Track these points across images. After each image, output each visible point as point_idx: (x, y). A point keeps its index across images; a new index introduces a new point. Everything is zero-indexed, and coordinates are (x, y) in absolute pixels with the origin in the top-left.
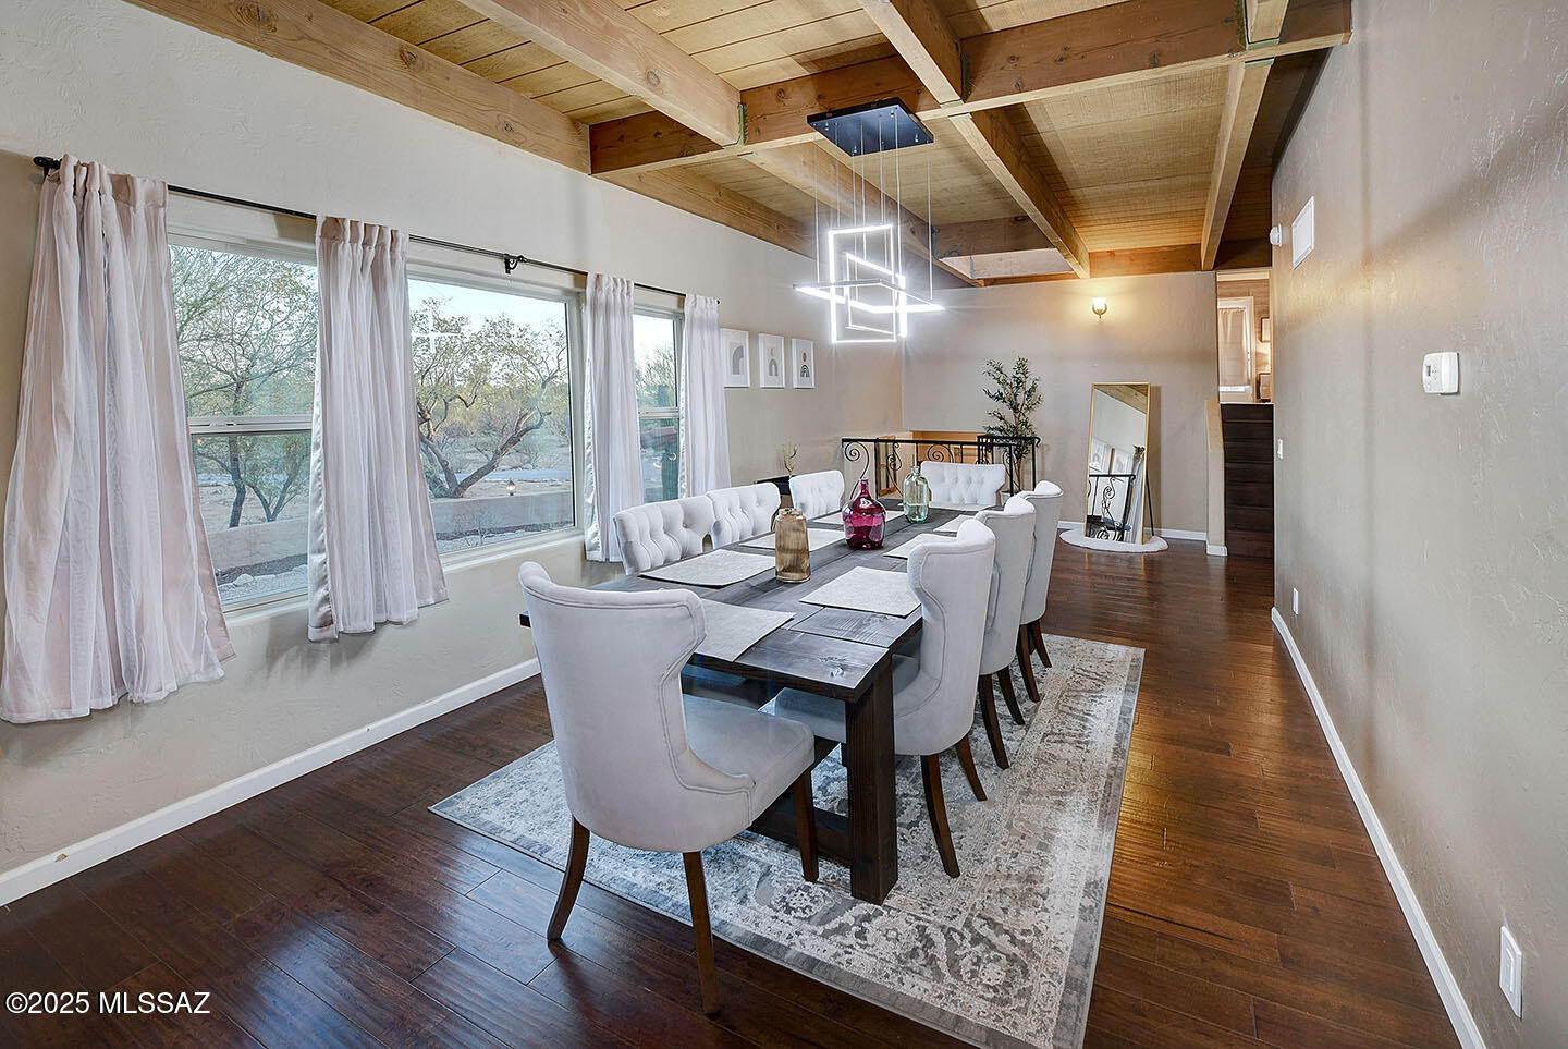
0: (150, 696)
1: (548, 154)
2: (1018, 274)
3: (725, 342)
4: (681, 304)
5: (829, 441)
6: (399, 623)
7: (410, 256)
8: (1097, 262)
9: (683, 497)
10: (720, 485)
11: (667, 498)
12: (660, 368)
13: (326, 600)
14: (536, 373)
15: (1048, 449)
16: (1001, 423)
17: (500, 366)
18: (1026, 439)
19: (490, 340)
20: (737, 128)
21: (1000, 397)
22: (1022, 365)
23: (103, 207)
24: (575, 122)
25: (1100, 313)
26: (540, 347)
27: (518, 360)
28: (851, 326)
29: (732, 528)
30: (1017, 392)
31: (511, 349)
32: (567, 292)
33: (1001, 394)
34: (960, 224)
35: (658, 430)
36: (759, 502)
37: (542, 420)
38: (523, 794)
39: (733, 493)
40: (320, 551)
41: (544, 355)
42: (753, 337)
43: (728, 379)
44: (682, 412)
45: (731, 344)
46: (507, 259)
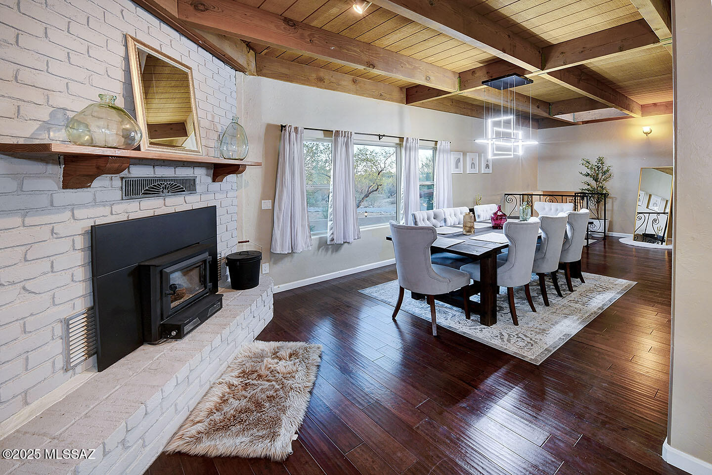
0: (298, 251)
1: (393, 100)
2: (598, 119)
3: (452, 158)
4: (436, 144)
5: (498, 195)
6: (349, 243)
7: (355, 138)
8: (645, 109)
9: (434, 210)
10: (449, 207)
11: (428, 209)
12: (427, 165)
13: (332, 234)
14: (376, 169)
15: (616, 200)
16: (589, 187)
17: (362, 167)
18: (602, 194)
19: (359, 156)
20: (457, 86)
21: (588, 175)
22: (600, 160)
23: (293, 134)
24: (401, 88)
25: (647, 134)
26: (378, 158)
27: (369, 164)
28: (495, 152)
29: (450, 221)
30: (599, 172)
31: (367, 160)
32: (397, 144)
33: (589, 174)
34: (563, 101)
35: (426, 190)
36: (461, 213)
37: (378, 188)
38: (383, 291)
39: (452, 210)
40: (331, 221)
41: (379, 161)
42: (465, 154)
43: (453, 170)
44: (435, 183)
45: (455, 158)
46: (379, 136)
